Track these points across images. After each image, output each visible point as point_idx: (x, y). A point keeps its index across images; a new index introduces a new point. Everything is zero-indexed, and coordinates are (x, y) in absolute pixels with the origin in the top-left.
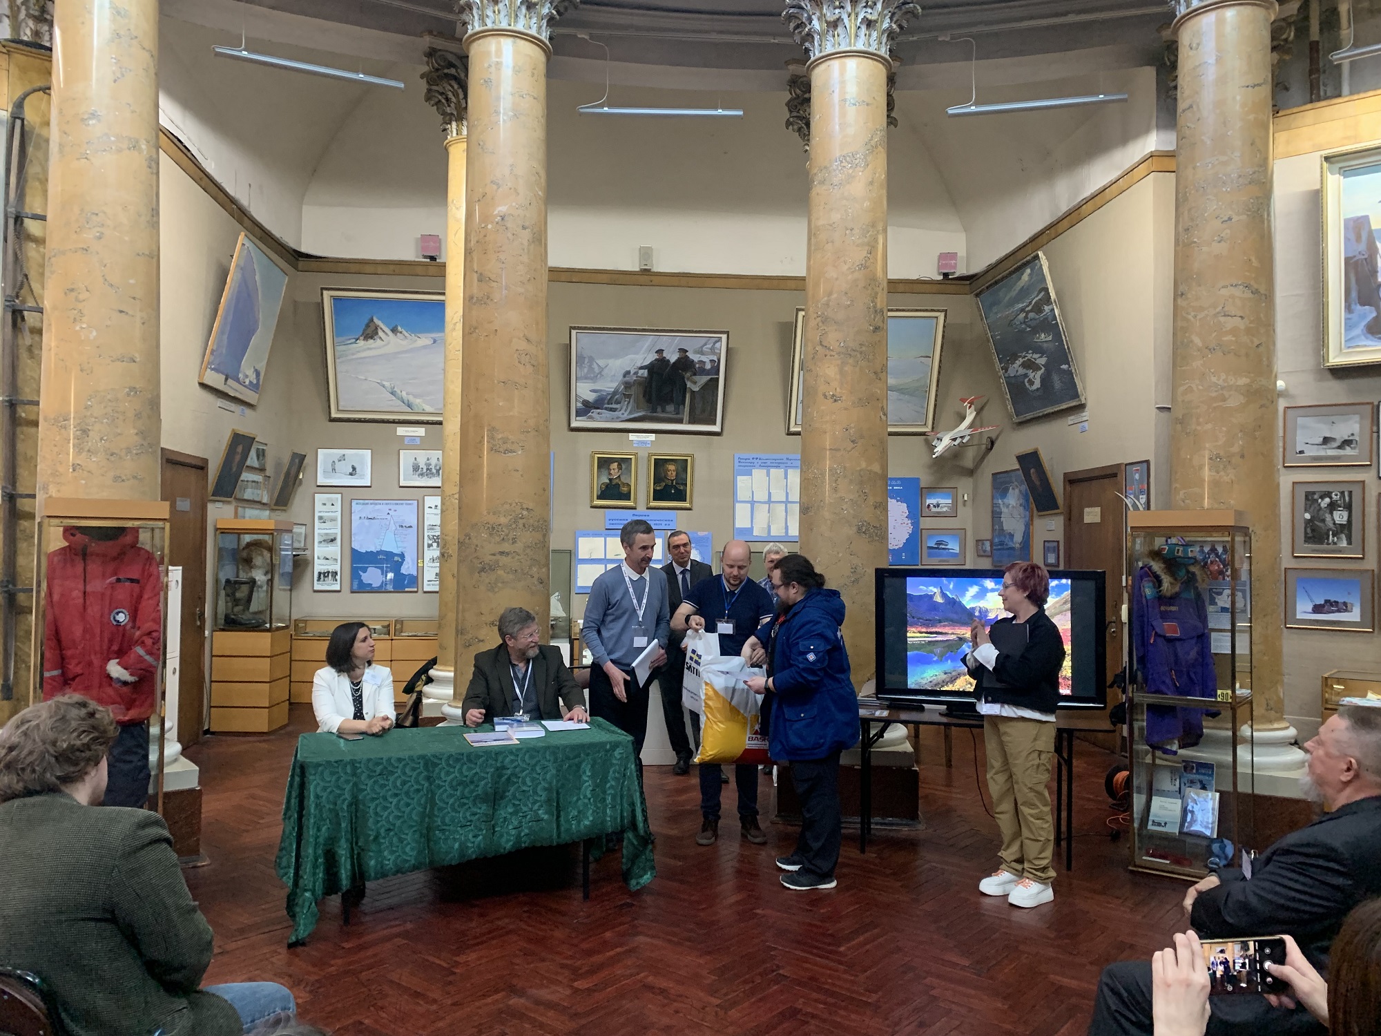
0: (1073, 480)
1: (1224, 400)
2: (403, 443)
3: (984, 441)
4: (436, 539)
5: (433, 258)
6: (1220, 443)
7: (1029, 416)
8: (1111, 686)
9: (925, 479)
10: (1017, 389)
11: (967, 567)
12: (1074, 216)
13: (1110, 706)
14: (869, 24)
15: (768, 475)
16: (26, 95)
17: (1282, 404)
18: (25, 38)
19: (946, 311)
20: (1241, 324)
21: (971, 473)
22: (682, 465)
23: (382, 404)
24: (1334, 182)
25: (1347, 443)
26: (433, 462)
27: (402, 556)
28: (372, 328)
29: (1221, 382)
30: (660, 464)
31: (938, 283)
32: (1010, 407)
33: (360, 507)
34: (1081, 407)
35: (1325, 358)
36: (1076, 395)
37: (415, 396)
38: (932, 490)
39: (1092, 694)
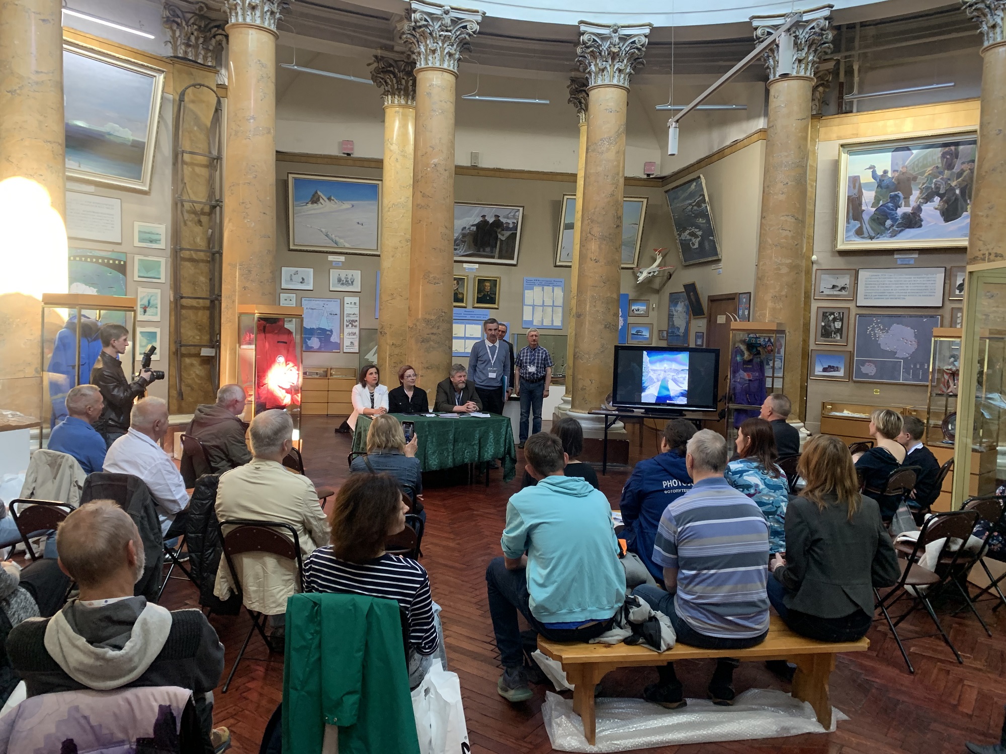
0: (713, 300)
1: (780, 270)
2: (332, 265)
3: (666, 274)
4: (352, 322)
5: (349, 154)
6: (777, 290)
7: (692, 262)
8: (720, 401)
9: (632, 295)
10: (685, 247)
11: (653, 345)
12: (721, 154)
13: (719, 410)
14: (620, 71)
15: (543, 290)
16: (187, 88)
17: (815, 267)
18: (180, 55)
19: (648, 198)
20: (790, 234)
21: (657, 291)
22: (494, 283)
23: (319, 241)
24: (844, 156)
25: (843, 288)
26: (350, 277)
27: (331, 331)
28: (317, 197)
29: (779, 261)
30: (481, 282)
31: (644, 180)
32: (681, 254)
33: (307, 302)
34: (719, 261)
35: (835, 246)
36: (716, 254)
37: (340, 238)
38: (635, 301)
39: (711, 404)
